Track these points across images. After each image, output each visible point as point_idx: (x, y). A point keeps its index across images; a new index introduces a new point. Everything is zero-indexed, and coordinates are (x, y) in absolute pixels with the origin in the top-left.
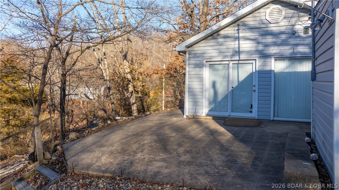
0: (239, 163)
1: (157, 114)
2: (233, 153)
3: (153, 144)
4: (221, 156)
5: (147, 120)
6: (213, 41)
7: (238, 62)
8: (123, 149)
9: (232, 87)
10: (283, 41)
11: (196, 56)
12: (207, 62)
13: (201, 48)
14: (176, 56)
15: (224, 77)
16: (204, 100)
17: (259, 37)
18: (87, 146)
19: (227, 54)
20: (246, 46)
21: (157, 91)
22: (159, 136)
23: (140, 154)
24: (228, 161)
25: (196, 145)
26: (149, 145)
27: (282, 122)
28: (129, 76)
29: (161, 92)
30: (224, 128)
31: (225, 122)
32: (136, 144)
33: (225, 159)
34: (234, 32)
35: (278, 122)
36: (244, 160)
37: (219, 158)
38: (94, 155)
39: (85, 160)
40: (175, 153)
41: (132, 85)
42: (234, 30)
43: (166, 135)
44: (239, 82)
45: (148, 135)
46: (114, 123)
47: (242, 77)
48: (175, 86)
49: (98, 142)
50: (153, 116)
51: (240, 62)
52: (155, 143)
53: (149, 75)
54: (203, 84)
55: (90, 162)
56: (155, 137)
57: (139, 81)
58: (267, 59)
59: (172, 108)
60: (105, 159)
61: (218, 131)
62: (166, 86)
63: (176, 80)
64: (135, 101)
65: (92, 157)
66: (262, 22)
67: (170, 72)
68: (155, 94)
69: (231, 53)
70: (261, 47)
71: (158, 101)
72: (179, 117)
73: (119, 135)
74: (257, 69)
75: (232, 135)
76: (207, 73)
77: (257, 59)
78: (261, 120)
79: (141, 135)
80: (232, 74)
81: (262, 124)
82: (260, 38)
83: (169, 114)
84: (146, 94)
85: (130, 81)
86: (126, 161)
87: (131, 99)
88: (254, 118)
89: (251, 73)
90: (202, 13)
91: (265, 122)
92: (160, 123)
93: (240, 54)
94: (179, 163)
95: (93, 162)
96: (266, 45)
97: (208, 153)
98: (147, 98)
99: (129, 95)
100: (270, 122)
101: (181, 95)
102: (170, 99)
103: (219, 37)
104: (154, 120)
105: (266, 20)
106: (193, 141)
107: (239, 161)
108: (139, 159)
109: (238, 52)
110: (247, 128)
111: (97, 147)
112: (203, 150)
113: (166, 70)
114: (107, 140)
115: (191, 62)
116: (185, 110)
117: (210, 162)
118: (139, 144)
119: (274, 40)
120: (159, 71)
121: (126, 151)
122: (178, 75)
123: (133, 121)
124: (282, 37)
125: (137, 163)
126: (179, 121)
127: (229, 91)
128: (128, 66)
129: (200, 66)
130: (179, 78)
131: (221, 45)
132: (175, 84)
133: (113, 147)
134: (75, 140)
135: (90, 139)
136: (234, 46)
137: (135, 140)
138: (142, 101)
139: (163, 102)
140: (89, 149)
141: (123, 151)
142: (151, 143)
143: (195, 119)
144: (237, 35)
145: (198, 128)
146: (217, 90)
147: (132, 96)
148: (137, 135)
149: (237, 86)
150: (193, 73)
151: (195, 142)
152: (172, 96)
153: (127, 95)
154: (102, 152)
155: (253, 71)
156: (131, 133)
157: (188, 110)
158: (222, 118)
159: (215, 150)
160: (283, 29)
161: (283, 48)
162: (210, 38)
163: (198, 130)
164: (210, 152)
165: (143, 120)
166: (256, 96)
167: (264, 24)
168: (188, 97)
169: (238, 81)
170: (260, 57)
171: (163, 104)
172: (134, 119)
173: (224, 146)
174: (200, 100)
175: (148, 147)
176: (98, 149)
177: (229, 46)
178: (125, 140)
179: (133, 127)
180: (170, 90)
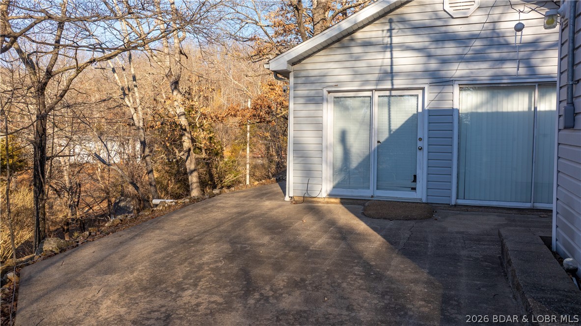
0: (412, 313)
1: (233, 192)
2: (393, 286)
3: (220, 264)
4: (369, 295)
5: (213, 206)
6: (343, 51)
7: (390, 93)
8: (154, 277)
9: (378, 142)
10: (477, 52)
11: (308, 81)
12: (329, 92)
13: (318, 66)
14: (270, 83)
15: (362, 123)
16: (324, 166)
17: (431, 44)
18: (75, 271)
19: (369, 77)
20: (406, 61)
21: (237, 148)
22: (235, 243)
23: (189, 292)
24: (386, 308)
25: (313, 266)
26: (211, 266)
27: (474, 208)
28: (183, 121)
29: (244, 150)
30: (366, 223)
31: (364, 210)
32: (185, 265)
33: (379, 302)
34: (383, 34)
35: (464, 208)
36: (421, 306)
37: (365, 301)
38: (86, 295)
39: (60, 312)
40: (268, 288)
41: (188, 137)
42: (383, 31)
43: (249, 242)
44: (392, 132)
45: (211, 241)
46: (146, 214)
47: (398, 121)
48: (268, 139)
49: (102, 260)
50: (226, 197)
51: (394, 93)
52: (226, 261)
53: (220, 119)
54: (322, 135)
55: (71, 315)
56: (226, 247)
57: (203, 130)
58: (446, 86)
59: (263, 181)
60: (108, 307)
61: (353, 230)
62: (253, 139)
63: (270, 128)
64: (195, 167)
65: (81, 300)
66: (436, 15)
67: (259, 114)
68: (233, 152)
69: (377, 74)
70: (433, 65)
71: (239, 164)
72: (275, 199)
73: (152, 242)
74: (426, 108)
75: (384, 240)
76: (329, 114)
77: (426, 87)
78: (433, 205)
79: (198, 242)
80: (378, 117)
81: (436, 212)
82: (433, 46)
83: (257, 194)
84: (215, 153)
85: (185, 130)
86: (156, 313)
87: (187, 163)
88: (419, 201)
89: (414, 114)
90: (317, 6)
91: (441, 209)
92: (239, 213)
93: (394, 78)
94: (277, 317)
95: (79, 315)
96: (445, 61)
97: (339, 285)
98: (218, 161)
99: (184, 155)
100: (450, 208)
101: (279, 155)
102: (260, 161)
103: (353, 43)
104: (227, 205)
105: (445, 11)
106: (306, 254)
107: (410, 309)
108: (187, 306)
109: (391, 74)
110: (409, 222)
111: (99, 273)
112: (328, 278)
113: (252, 108)
114: (123, 253)
115: (300, 93)
116: (287, 186)
117: (347, 313)
118: (190, 264)
119: (460, 51)
120: (238, 111)
121: (161, 282)
122: (274, 119)
123: (185, 209)
124: (474, 44)
125: (181, 318)
126: (276, 208)
127: (373, 149)
128: (182, 103)
129: (316, 100)
130: (275, 124)
131: (357, 59)
132: (268, 134)
133: (132, 272)
134: (56, 254)
135: (87, 253)
136: (383, 62)
137: (183, 255)
138: (209, 166)
139: (248, 166)
140: (78, 279)
141: (154, 285)
142: (216, 262)
143: (308, 204)
144: (387, 40)
145: (314, 224)
146: (348, 147)
147: (189, 158)
148: (189, 242)
149: (387, 140)
150: (303, 114)
151: (310, 257)
152: (263, 156)
153: (179, 155)
154: (106, 286)
155: (419, 111)
156: (177, 237)
157: (294, 187)
158: (359, 201)
159: (355, 277)
160: (476, 29)
161: (477, 67)
162: (337, 45)
163: (315, 227)
164: (344, 285)
165: (204, 206)
166: (423, 158)
167: (439, 19)
168: (294, 160)
169: (390, 130)
170: (431, 84)
171: (248, 172)
172: (188, 205)
173: (371, 266)
174: (317, 167)
175: (209, 272)
176: (99, 278)
177: (373, 63)
178: (161, 255)
179: (183, 223)
180: (260, 146)
